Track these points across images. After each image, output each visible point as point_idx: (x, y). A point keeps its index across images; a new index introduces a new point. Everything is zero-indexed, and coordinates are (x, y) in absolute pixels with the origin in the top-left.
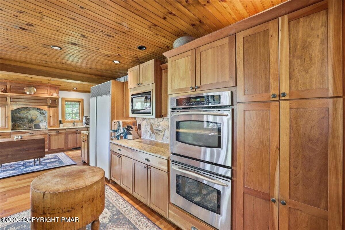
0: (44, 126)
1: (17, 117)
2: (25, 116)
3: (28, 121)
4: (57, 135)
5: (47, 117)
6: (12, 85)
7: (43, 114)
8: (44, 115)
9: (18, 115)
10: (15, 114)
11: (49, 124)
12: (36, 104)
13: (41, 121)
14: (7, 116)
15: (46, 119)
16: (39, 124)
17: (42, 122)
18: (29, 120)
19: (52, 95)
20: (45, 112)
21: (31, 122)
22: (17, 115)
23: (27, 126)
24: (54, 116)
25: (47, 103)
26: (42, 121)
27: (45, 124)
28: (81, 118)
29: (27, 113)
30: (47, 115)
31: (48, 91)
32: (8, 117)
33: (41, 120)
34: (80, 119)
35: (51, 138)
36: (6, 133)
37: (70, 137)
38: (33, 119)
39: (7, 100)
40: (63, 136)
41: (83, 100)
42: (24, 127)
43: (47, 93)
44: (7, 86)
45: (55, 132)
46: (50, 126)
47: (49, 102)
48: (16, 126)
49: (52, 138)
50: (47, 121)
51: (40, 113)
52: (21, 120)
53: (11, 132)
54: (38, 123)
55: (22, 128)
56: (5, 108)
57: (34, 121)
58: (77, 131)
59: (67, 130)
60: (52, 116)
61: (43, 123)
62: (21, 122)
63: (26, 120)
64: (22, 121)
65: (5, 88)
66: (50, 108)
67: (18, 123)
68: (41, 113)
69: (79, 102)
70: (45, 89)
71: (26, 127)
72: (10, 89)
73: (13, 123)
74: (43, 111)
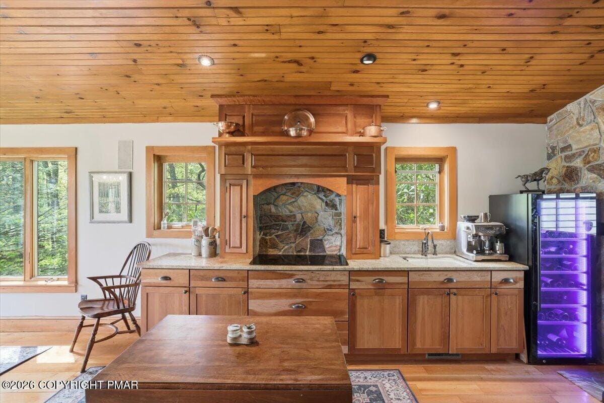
0: (336, 246)
1: (271, 216)
2: (288, 213)
3: (296, 231)
4: (376, 294)
5: (343, 217)
6: (255, 112)
7: (334, 207)
8: (336, 209)
9: (273, 210)
10: (266, 207)
11: (350, 242)
12: (316, 171)
13: (327, 231)
14: (244, 213)
15: (340, 225)
16: (321, 240)
17: (331, 233)
18: (298, 225)
19: (362, 134)
20: (337, 199)
21: (302, 231)
22: (270, 210)
23: (293, 245)
24: (366, 212)
25: (344, 168)
26: (331, 230)
27: (338, 243)
28: (446, 223)
29: (294, 202)
30: (343, 209)
31: (349, 126)
32: (246, 217)
33: (326, 226)
34: (443, 228)
35: (359, 302)
36: (236, 275)
37: (423, 304)
38: (308, 223)
39: (243, 164)
40: (398, 303)
41: (454, 150)
42: (286, 247)
43: (344, 130)
44: (244, 117)
45: (370, 279)
46: (353, 252)
47: (351, 160)
48: (267, 243)
49: (363, 305)
50: (343, 232)
51: (324, 204)
52: (277, 225)
53: (248, 270)
54: (320, 238)
55: (280, 250)
56: (241, 186)
57: (309, 228)
58: (450, 285)
59: (413, 277)
60: (358, 215)
61: (333, 239)
62: (280, 233)
63: (289, 224)
64: (282, 230)
65: (241, 123)
66: (354, 186)
67: (273, 236)
68: (327, 204)
69: (440, 160)
70: (339, 115)
71: (291, 250)
72: (252, 125)
73: (262, 233)
74: (332, 196)
